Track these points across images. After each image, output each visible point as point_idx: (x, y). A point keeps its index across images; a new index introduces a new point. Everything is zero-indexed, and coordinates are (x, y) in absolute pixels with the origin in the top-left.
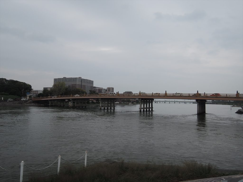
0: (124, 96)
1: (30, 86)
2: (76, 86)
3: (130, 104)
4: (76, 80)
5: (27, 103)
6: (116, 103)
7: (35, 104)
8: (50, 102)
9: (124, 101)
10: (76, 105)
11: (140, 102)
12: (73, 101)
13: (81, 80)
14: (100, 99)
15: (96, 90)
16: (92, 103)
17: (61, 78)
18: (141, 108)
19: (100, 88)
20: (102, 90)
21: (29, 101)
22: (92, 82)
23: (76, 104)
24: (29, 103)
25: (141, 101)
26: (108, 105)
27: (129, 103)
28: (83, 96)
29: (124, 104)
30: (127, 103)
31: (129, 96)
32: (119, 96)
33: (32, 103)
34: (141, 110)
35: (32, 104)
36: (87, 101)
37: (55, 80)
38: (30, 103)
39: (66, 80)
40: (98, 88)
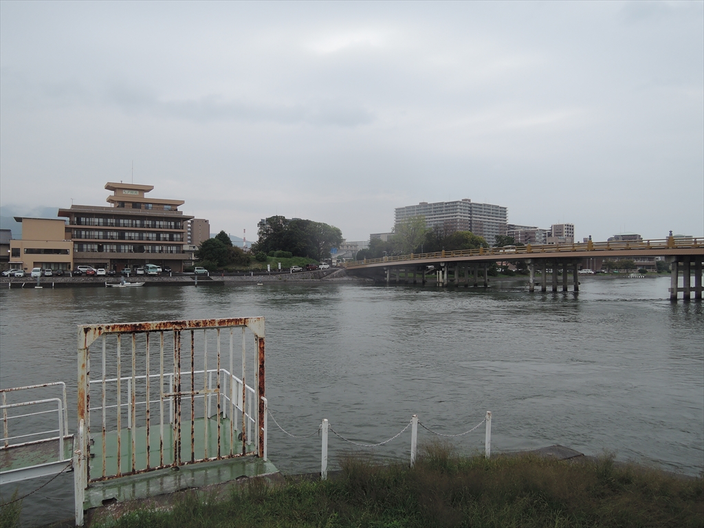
0: (610, 250)
1: (338, 232)
2: (456, 226)
3: (632, 275)
4: (455, 207)
5: (333, 277)
6: (583, 271)
7: (351, 279)
8: (387, 272)
9: (610, 266)
10: (456, 281)
11: (673, 267)
12: (449, 269)
13: (471, 208)
14: (529, 262)
15: (517, 234)
16: (506, 274)
17: (413, 207)
18: (674, 287)
19: (528, 227)
20: (534, 233)
21: (338, 271)
22: (501, 212)
23: (456, 276)
24: (336, 277)
25: (675, 264)
26: (557, 280)
27: (628, 274)
28: (478, 254)
29: (609, 276)
30: (622, 271)
31: (630, 249)
32: (594, 250)
33: (344, 276)
34: (674, 294)
35: (345, 278)
36: (488, 269)
37: (399, 211)
38: (340, 275)
39: (428, 210)
40: (522, 227)
